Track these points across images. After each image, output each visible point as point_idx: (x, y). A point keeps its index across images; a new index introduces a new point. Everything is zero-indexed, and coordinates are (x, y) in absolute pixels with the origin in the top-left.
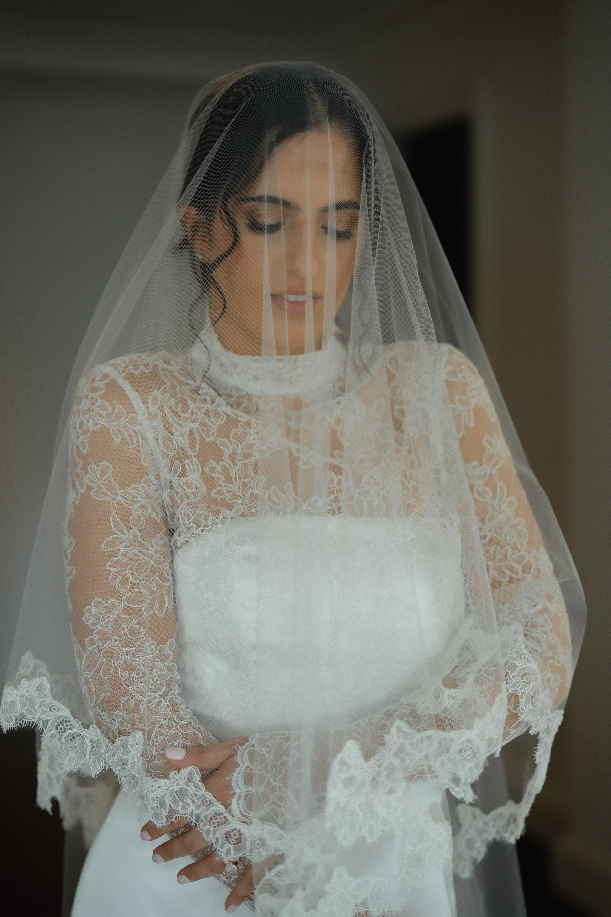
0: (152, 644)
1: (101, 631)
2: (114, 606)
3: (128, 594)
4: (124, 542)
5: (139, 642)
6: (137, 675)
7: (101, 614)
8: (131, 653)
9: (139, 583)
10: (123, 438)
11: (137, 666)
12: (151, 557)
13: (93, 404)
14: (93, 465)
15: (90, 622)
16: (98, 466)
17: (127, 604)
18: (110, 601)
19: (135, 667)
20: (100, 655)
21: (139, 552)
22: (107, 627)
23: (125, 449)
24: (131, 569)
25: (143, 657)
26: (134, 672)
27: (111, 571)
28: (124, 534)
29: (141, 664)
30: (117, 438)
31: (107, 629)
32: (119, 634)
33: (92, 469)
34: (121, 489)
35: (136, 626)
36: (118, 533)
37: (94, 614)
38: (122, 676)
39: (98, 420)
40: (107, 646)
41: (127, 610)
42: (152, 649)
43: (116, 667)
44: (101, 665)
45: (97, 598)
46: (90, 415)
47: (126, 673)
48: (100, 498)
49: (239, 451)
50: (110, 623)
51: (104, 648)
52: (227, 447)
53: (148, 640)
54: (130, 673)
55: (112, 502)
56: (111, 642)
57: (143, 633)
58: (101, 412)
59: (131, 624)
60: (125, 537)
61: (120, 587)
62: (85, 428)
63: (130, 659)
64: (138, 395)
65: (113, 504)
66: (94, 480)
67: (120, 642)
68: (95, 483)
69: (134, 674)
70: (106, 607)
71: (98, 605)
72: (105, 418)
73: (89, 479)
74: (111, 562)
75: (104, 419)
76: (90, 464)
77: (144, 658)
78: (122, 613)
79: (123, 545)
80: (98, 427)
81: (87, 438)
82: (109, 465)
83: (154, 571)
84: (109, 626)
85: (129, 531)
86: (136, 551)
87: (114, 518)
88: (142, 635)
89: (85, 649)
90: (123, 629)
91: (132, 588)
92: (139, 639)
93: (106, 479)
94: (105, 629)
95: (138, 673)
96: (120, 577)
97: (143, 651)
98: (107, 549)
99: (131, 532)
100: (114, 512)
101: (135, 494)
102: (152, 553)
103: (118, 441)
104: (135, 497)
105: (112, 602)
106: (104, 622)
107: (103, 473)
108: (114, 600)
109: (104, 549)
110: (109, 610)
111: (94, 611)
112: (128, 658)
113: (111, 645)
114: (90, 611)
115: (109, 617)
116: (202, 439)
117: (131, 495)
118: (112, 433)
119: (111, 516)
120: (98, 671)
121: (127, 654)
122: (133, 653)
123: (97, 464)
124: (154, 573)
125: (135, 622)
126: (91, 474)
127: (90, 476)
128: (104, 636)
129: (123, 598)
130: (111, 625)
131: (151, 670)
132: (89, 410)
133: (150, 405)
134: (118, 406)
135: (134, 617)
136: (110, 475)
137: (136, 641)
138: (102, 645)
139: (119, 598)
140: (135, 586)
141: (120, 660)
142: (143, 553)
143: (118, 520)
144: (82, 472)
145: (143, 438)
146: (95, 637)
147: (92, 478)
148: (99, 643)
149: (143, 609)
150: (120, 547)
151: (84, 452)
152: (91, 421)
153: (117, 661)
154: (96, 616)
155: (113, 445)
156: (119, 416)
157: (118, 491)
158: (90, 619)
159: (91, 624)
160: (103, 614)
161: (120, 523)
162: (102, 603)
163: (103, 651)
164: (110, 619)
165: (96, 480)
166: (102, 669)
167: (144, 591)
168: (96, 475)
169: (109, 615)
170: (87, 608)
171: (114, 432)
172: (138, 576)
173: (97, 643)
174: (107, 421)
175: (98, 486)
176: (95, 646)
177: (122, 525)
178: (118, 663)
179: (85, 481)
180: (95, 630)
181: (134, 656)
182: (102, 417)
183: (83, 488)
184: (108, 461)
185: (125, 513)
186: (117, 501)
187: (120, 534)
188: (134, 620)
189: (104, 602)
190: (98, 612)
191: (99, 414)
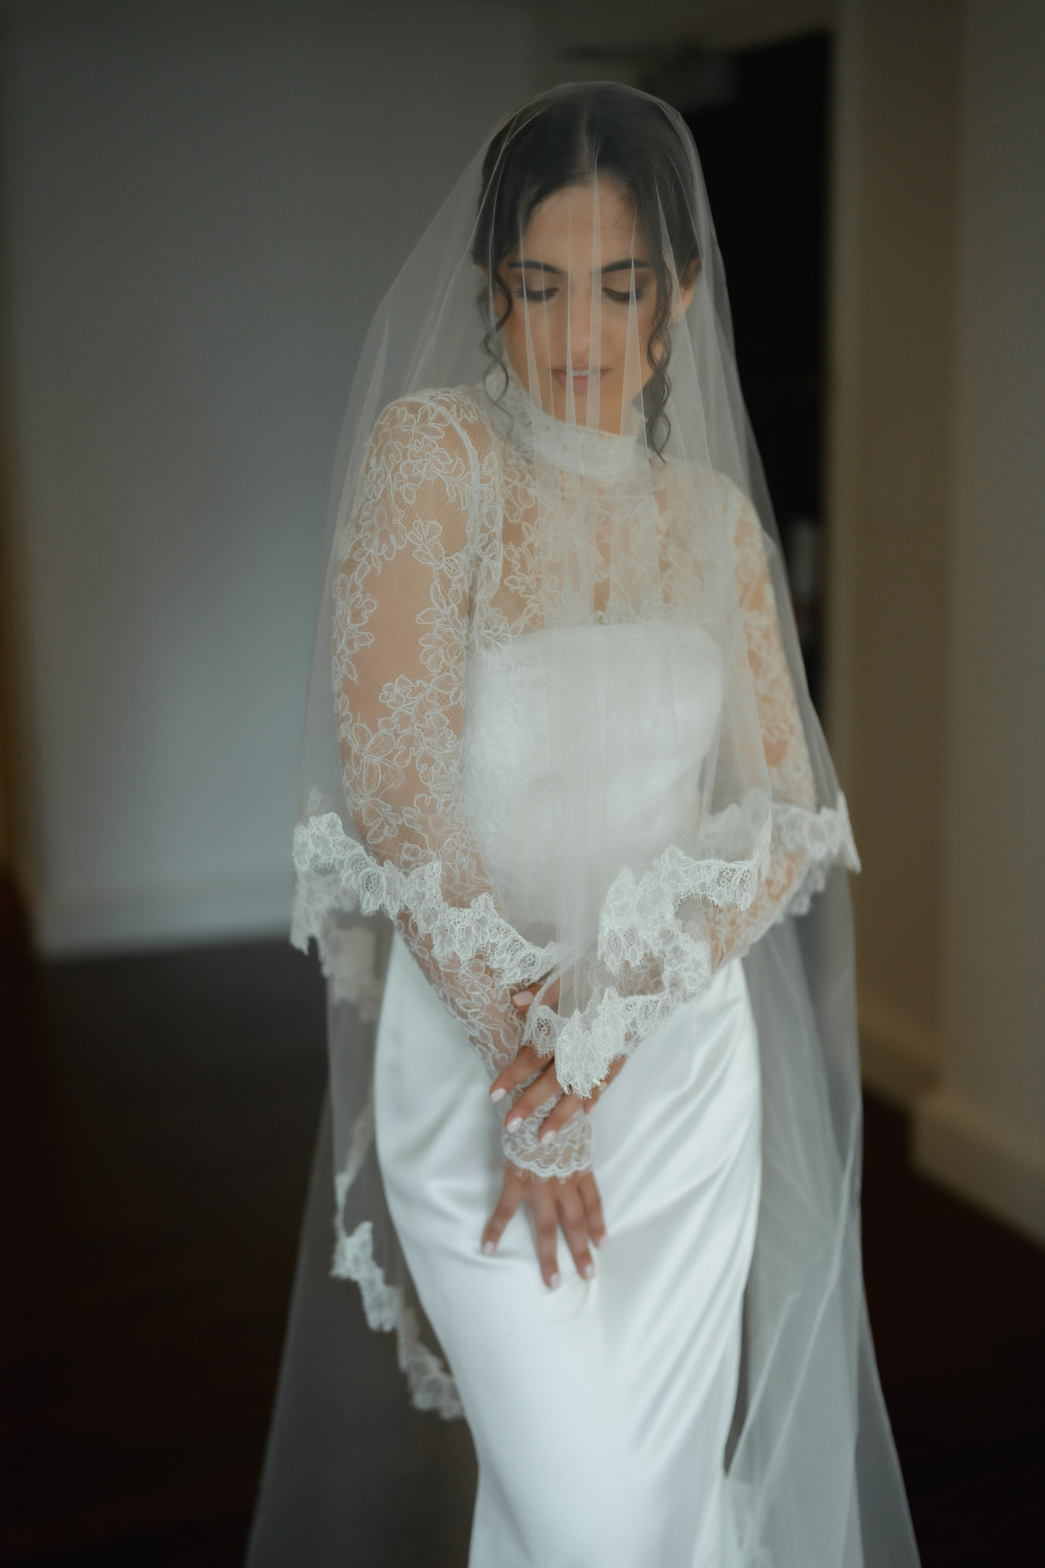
0: (452, 739)
1: (401, 713)
2: (421, 689)
3: (438, 677)
4: (441, 617)
5: (442, 734)
6: (436, 770)
7: (405, 694)
8: (432, 744)
9: (450, 666)
10: (458, 498)
11: (437, 760)
12: (462, 639)
13: (430, 449)
14: (420, 521)
15: (389, 701)
16: (426, 524)
17: (435, 688)
18: (418, 682)
19: (434, 761)
20: (396, 740)
21: (454, 631)
22: (410, 711)
23: (457, 510)
24: (444, 649)
25: (442, 751)
26: (433, 767)
27: (423, 647)
28: (442, 607)
29: (440, 759)
30: (452, 495)
31: (410, 713)
32: (421, 721)
33: (418, 525)
34: (446, 555)
35: (441, 715)
36: (436, 605)
37: (397, 693)
38: (419, 768)
39: (434, 469)
40: (407, 731)
41: (434, 695)
42: (451, 744)
43: (414, 758)
44: (396, 751)
45: (402, 677)
46: (423, 462)
47: (425, 766)
48: (423, 561)
50: (414, 707)
51: (403, 734)
53: (450, 733)
54: (430, 766)
55: (436, 568)
56: (413, 728)
57: (447, 724)
58: (439, 461)
59: (437, 712)
60: (443, 612)
61: (430, 668)
62: (414, 474)
63: (431, 751)
64: (476, 452)
65: (436, 570)
66: (418, 538)
67: (423, 730)
68: (420, 543)
69: (433, 768)
70: (412, 688)
71: (402, 684)
72: (444, 470)
73: (412, 536)
74: (425, 637)
75: (441, 471)
76: (416, 519)
77: (443, 753)
78: (429, 697)
79: (441, 620)
80: (432, 478)
81: (416, 488)
82: (439, 525)
84: (413, 710)
85: (448, 605)
87: (436, 588)
88: (445, 727)
89: (375, 729)
90: (428, 717)
92: (442, 731)
93: (434, 541)
94: (407, 712)
95: (436, 768)
96: (432, 656)
97: (443, 744)
98: (422, 622)
99: (450, 607)
100: (436, 581)
101: (458, 564)
102: (463, 635)
103: (452, 500)
104: (457, 568)
105: (420, 684)
106: (408, 704)
107: (432, 533)
108: (422, 682)
109: (419, 621)
110: (415, 692)
111: (397, 690)
112: (428, 750)
113: (412, 731)
114: (391, 689)
115: (414, 700)
117: (455, 564)
118: (447, 489)
119: (432, 586)
120: (390, 757)
121: (428, 745)
122: (434, 745)
123: (425, 521)
125: (441, 709)
126: (415, 531)
127: (414, 533)
128: (405, 721)
129: (433, 681)
130: (415, 710)
131: (448, 766)
132: (422, 455)
133: (485, 465)
134: (458, 458)
135: (441, 704)
136: (438, 537)
137: (439, 732)
138: (401, 729)
139: (428, 681)
141: (419, 750)
143: (439, 590)
144: (403, 525)
146: (393, 719)
147: (416, 536)
148: (398, 727)
149: (451, 697)
150: (437, 621)
151: (409, 502)
152: (424, 469)
153: (416, 750)
154: (398, 697)
155: (446, 503)
156: (458, 470)
157: (443, 557)
158: (388, 698)
159: (390, 703)
160: (407, 696)
161: (441, 595)
162: (408, 682)
163: (401, 736)
164: (414, 702)
165: (421, 540)
166: (396, 756)
167: (453, 676)
168: (422, 534)
169: (415, 698)
170: (388, 684)
171: (450, 489)
172: (450, 659)
173: (395, 727)
174: (445, 474)
175: (423, 547)
176: (392, 729)
177: (443, 597)
178: (418, 752)
179: (405, 537)
180: (394, 711)
181: (434, 748)
182: (440, 467)
183: (403, 544)
184: (438, 521)
185: (446, 584)
186: (440, 568)
187: (438, 607)
188: (440, 707)
189: (410, 682)
190: (401, 692)
191: (435, 462)
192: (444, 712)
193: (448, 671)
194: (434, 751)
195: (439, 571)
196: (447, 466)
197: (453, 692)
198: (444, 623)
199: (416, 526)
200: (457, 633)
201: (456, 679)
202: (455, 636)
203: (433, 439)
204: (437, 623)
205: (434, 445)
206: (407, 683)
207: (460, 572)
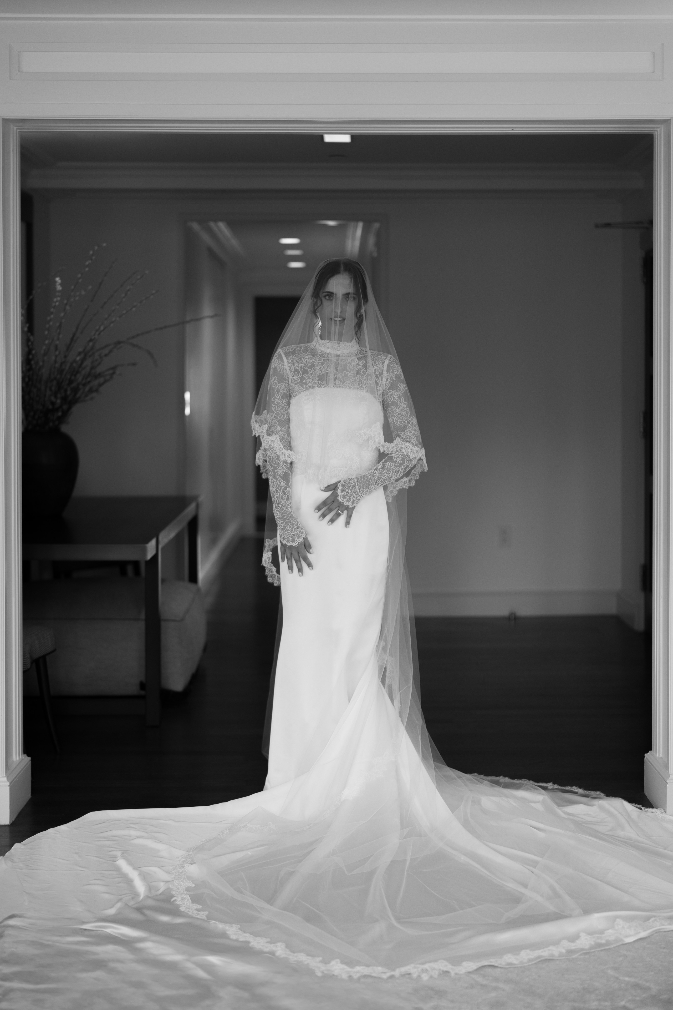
9: (279, 410)
12: (283, 403)
16: (274, 377)
17: (275, 415)
49: (314, 373)
52: (311, 371)
55: (276, 388)
60: (277, 397)
61: (274, 411)
78: (274, 417)
79: (277, 399)
83: (283, 407)
85: (279, 396)
86: (279, 401)
91: (277, 411)
100: (276, 390)
102: (284, 402)
109: (272, 400)
116: (304, 369)
117: (281, 386)
119: (275, 392)
124: (283, 408)
129: (274, 413)
134: (280, 361)
140: (277, 410)
142: (281, 402)
149: (278, 417)
155: (278, 372)
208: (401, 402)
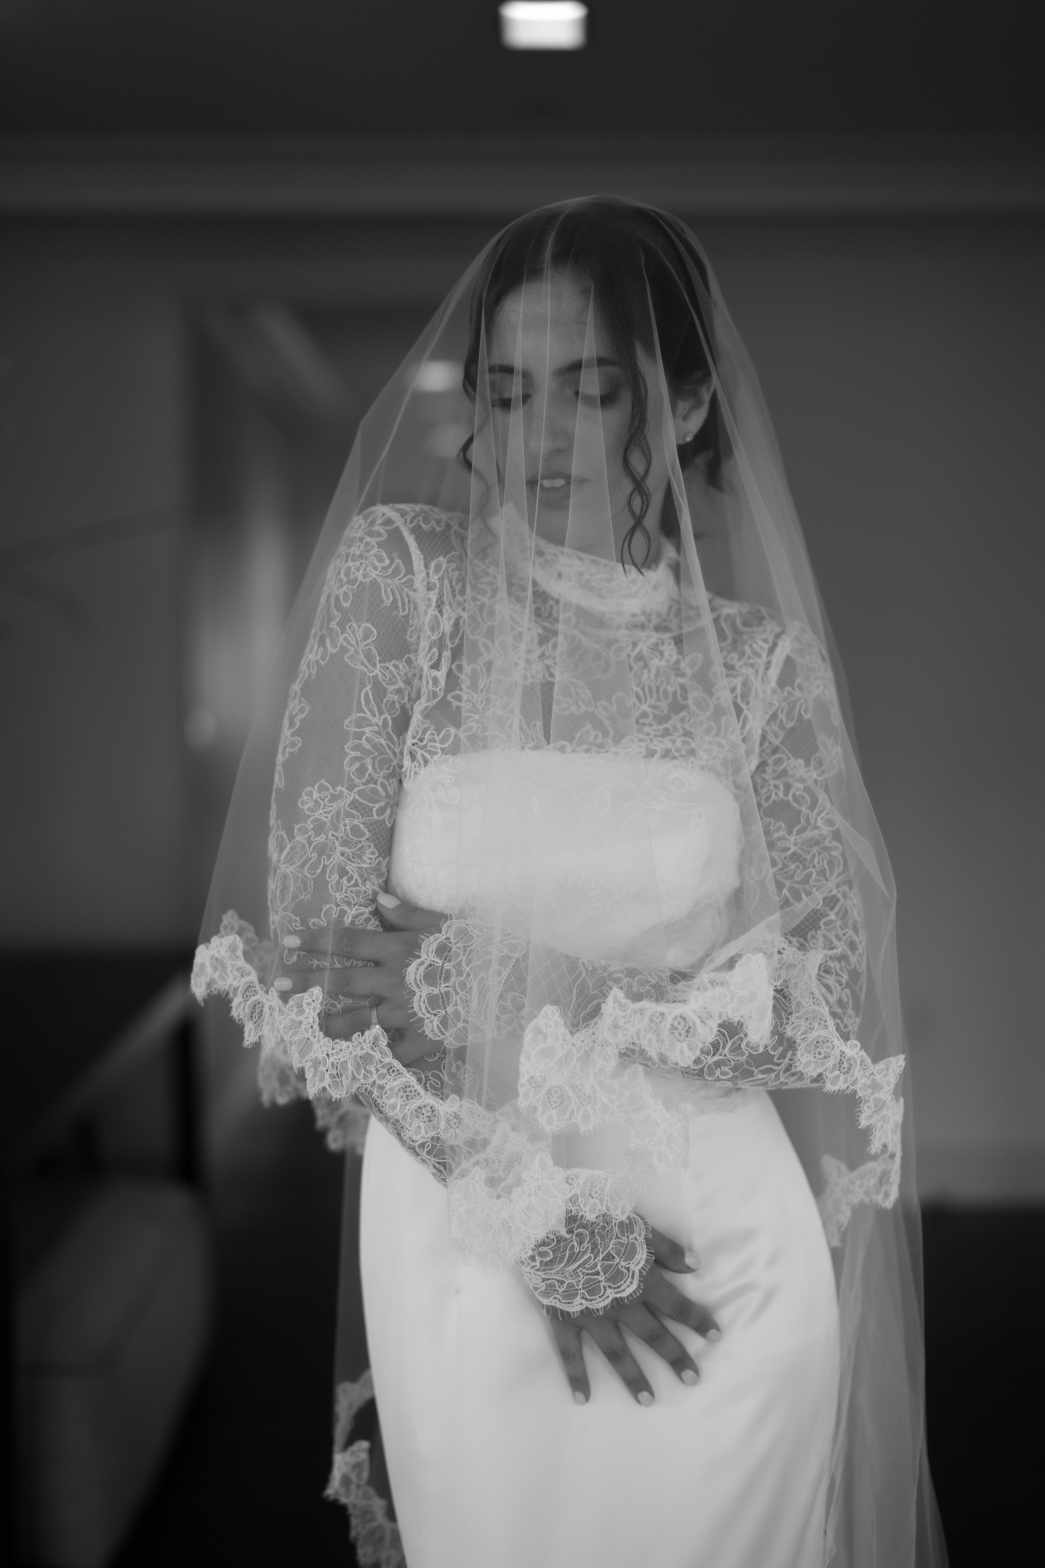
0: (373, 853)
1: (318, 820)
2: (340, 796)
3: (362, 787)
4: (372, 725)
5: (359, 845)
7: (323, 800)
8: (346, 854)
9: (378, 778)
10: (395, 602)
11: (350, 871)
13: (368, 551)
14: (354, 624)
15: (306, 807)
16: (360, 627)
17: (357, 797)
18: (338, 789)
19: (348, 872)
20: (309, 848)
21: (386, 743)
22: (327, 817)
23: (395, 615)
24: (373, 759)
25: (358, 863)
26: (346, 878)
27: (348, 754)
28: (372, 715)
29: (355, 871)
30: (388, 598)
31: (326, 820)
32: (337, 829)
33: (352, 627)
34: (381, 662)
35: (361, 826)
36: (367, 712)
37: (315, 798)
38: (330, 878)
39: (370, 570)
40: (321, 839)
41: (354, 804)
42: (371, 859)
43: (325, 867)
44: (308, 860)
45: (323, 782)
46: (361, 564)
47: (336, 876)
48: (355, 665)
50: (331, 814)
51: (316, 841)
53: (370, 846)
54: (341, 877)
55: (369, 674)
56: (327, 836)
57: (366, 837)
58: (376, 562)
59: (356, 822)
60: (375, 720)
61: (354, 776)
62: (352, 577)
63: (344, 862)
64: (422, 557)
65: (369, 677)
66: (352, 641)
67: (337, 839)
68: (353, 646)
69: (344, 880)
70: (332, 794)
71: (322, 789)
72: (380, 572)
73: (345, 638)
75: (378, 573)
76: (351, 621)
77: (358, 865)
78: (348, 805)
79: (371, 728)
80: (368, 580)
81: (353, 590)
82: (373, 629)
84: (330, 818)
85: (380, 715)
86: (383, 741)
88: (364, 839)
89: (291, 837)
90: (345, 825)
91: (369, 782)
92: (360, 842)
93: (367, 645)
94: (324, 818)
95: (349, 881)
96: (357, 765)
97: (360, 857)
99: (384, 718)
100: (369, 687)
101: (395, 673)
103: (388, 603)
104: (394, 677)
105: (341, 791)
106: (325, 810)
107: (366, 637)
108: (343, 789)
110: (334, 798)
111: (316, 795)
112: (342, 860)
113: (326, 839)
114: (310, 794)
115: (332, 806)
117: (391, 672)
118: (383, 592)
119: (364, 691)
120: (302, 866)
121: (342, 854)
122: (349, 856)
123: (360, 624)
125: (362, 820)
126: (349, 634)
127: (347, 636)
128: (319, 828)
129: (356, 790)
130: (332, 818)
131: (365, 880)
132: (361, 556)
133: (431, 571)
134: (397, 560)
135: (362, 815)
136: (372, 641)
137: (356, 843)
138: (315, 836)
139: (351, 788)
140: (371, 780)
141: (331, 860)
143: (371, 698)
144: (339, 629)
145: (415, 609)
146: (309, 825)
147: (350, 639)
149: (375, 810)
150: (367, 730)
151: (346, 605)
152: (361, 571)
153: (328, 859)
154: (316, 802)
155: (382, 606)
156: (396, 573)
157: (377, 663)
158: (307, 803)
159: (308, 809)
160: (325, 802)
161: (373, 702)
162: (328, 787)
163: (314, 844)
164: (331, 808)
165: (354, 643)
166: (308, 865)
167: (381, 790)
168: (355, 637)
169: (332, 804)
170: (309, 788)
171: (386, 591)
172: (378, 771)
173: (310, 833)
174: (381, 576)
175: (356, 651)
176: (306, 836)
177: (375, 705)
178: (329, 862)
179: (339, 640)
180: (309, 816)
181: (350, 860)
182: (376, 568)
183: (336, 648)
184: (373, 624)
185: (380, 692)
186: (373, 674)
187: (369, 714)
188: (360, 817)
189: (331, 788)
190: (320, 797)
191: (373, 564)
192: (364, 824)
193: (375, 783)
194: (348, 862)
195: (373, 677)
196: (383, 568)
197: (377, 806)
198: (376, 732)
199: (350, 629)
200: (389, 747)
201: (384, 794)
202: (387, 749)
203: (373, 541)
204: (367, 731)
205: (373, 547)
206: (328, 789)
207: (397, 682)
208: (816, 811)
